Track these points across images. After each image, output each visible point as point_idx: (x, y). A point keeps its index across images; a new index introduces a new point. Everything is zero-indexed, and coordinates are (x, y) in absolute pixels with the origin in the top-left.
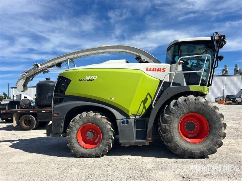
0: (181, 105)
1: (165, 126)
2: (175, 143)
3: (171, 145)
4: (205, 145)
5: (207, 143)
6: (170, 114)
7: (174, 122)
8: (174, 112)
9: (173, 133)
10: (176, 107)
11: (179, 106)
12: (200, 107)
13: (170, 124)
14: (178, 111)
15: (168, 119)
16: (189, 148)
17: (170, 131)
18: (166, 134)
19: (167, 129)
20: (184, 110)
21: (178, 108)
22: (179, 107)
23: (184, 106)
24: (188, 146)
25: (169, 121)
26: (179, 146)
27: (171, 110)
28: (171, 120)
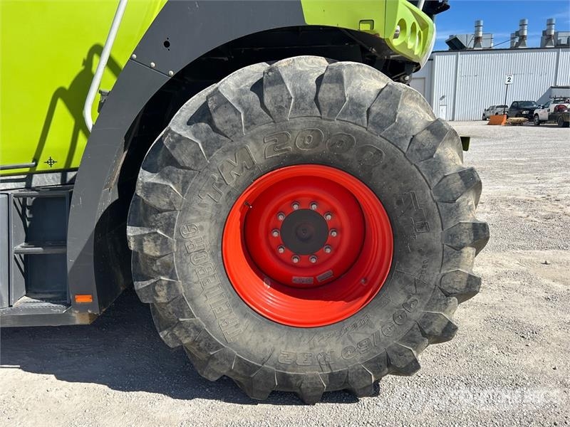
0: (232, 116)
1: (139, 240)
2: (198, 329)
3: (176, 338)
4: (359, 337)
5: (372, 326)
6: (167, 169)
7: (193, 217)
8: (185, 159)
9: (185, 279)
10: (204, 125)
11: (217, 120)
12: (345, 129)
13: (169, 228)
14: (209, 155)
15: (153, 200)
16: (275, 355)
17: (168, 270)
18: (147, 283)
19: (153, 259)
20: (251, 146)
21: (214, 135)
22: (215, 130)
23: (251, 122)
24: (267, 346)
25: (160, 211)
26: (218, 346)
27: (173, 147)
28: (171, 204)
